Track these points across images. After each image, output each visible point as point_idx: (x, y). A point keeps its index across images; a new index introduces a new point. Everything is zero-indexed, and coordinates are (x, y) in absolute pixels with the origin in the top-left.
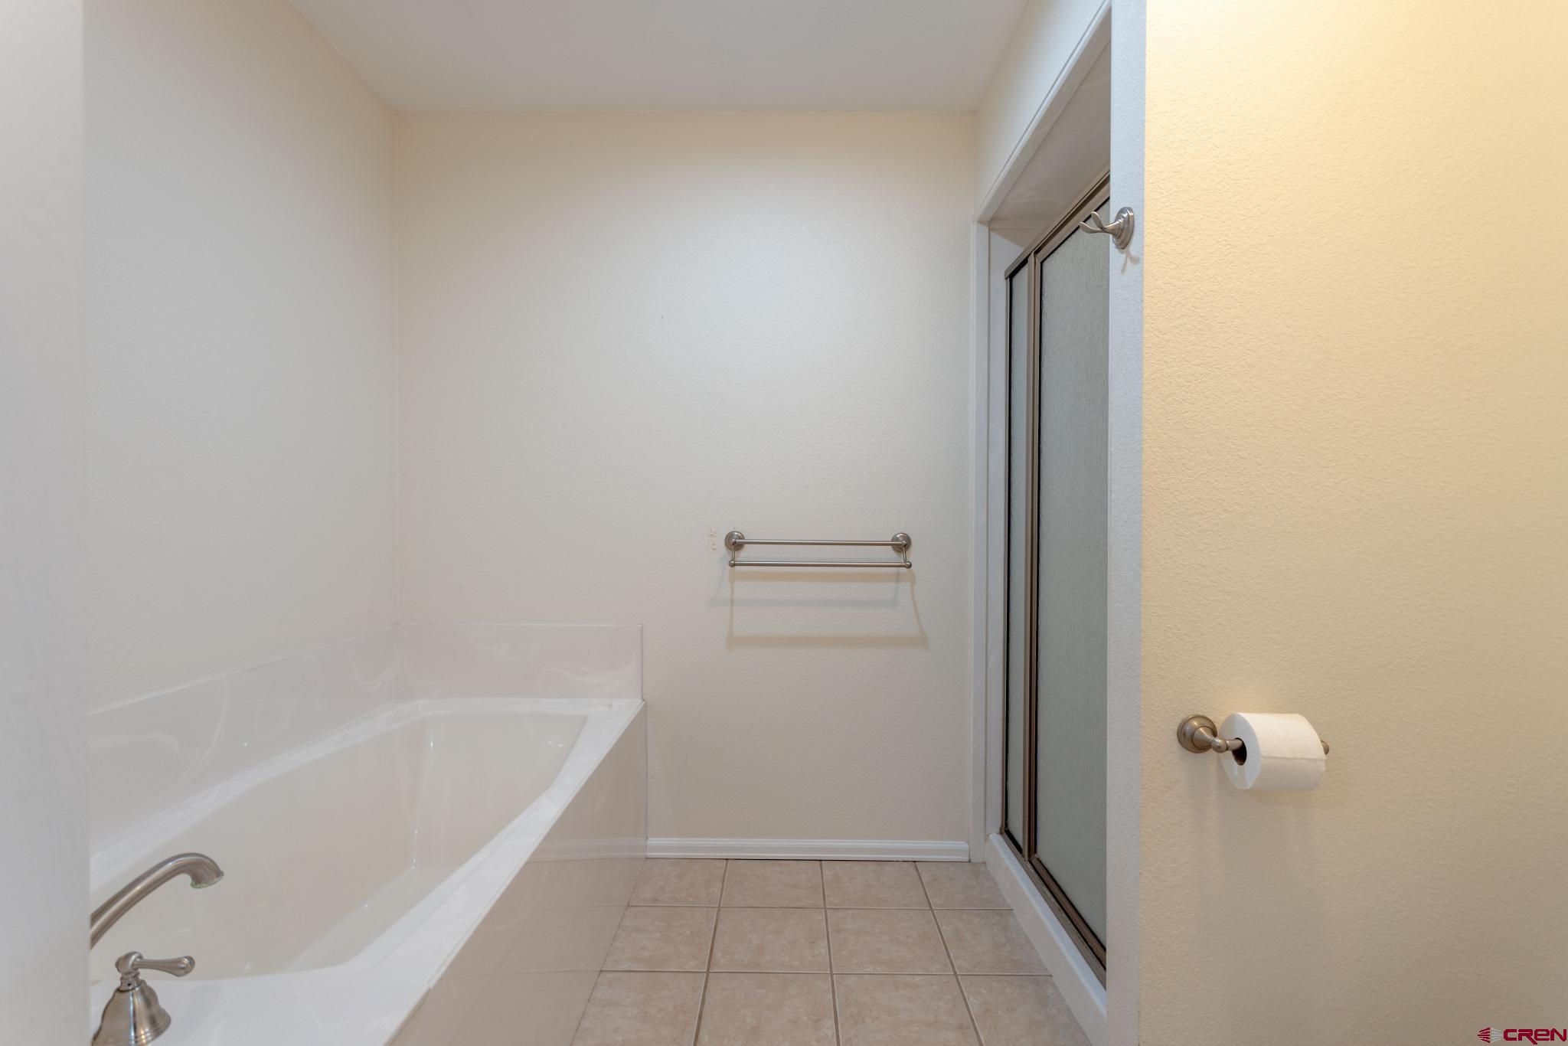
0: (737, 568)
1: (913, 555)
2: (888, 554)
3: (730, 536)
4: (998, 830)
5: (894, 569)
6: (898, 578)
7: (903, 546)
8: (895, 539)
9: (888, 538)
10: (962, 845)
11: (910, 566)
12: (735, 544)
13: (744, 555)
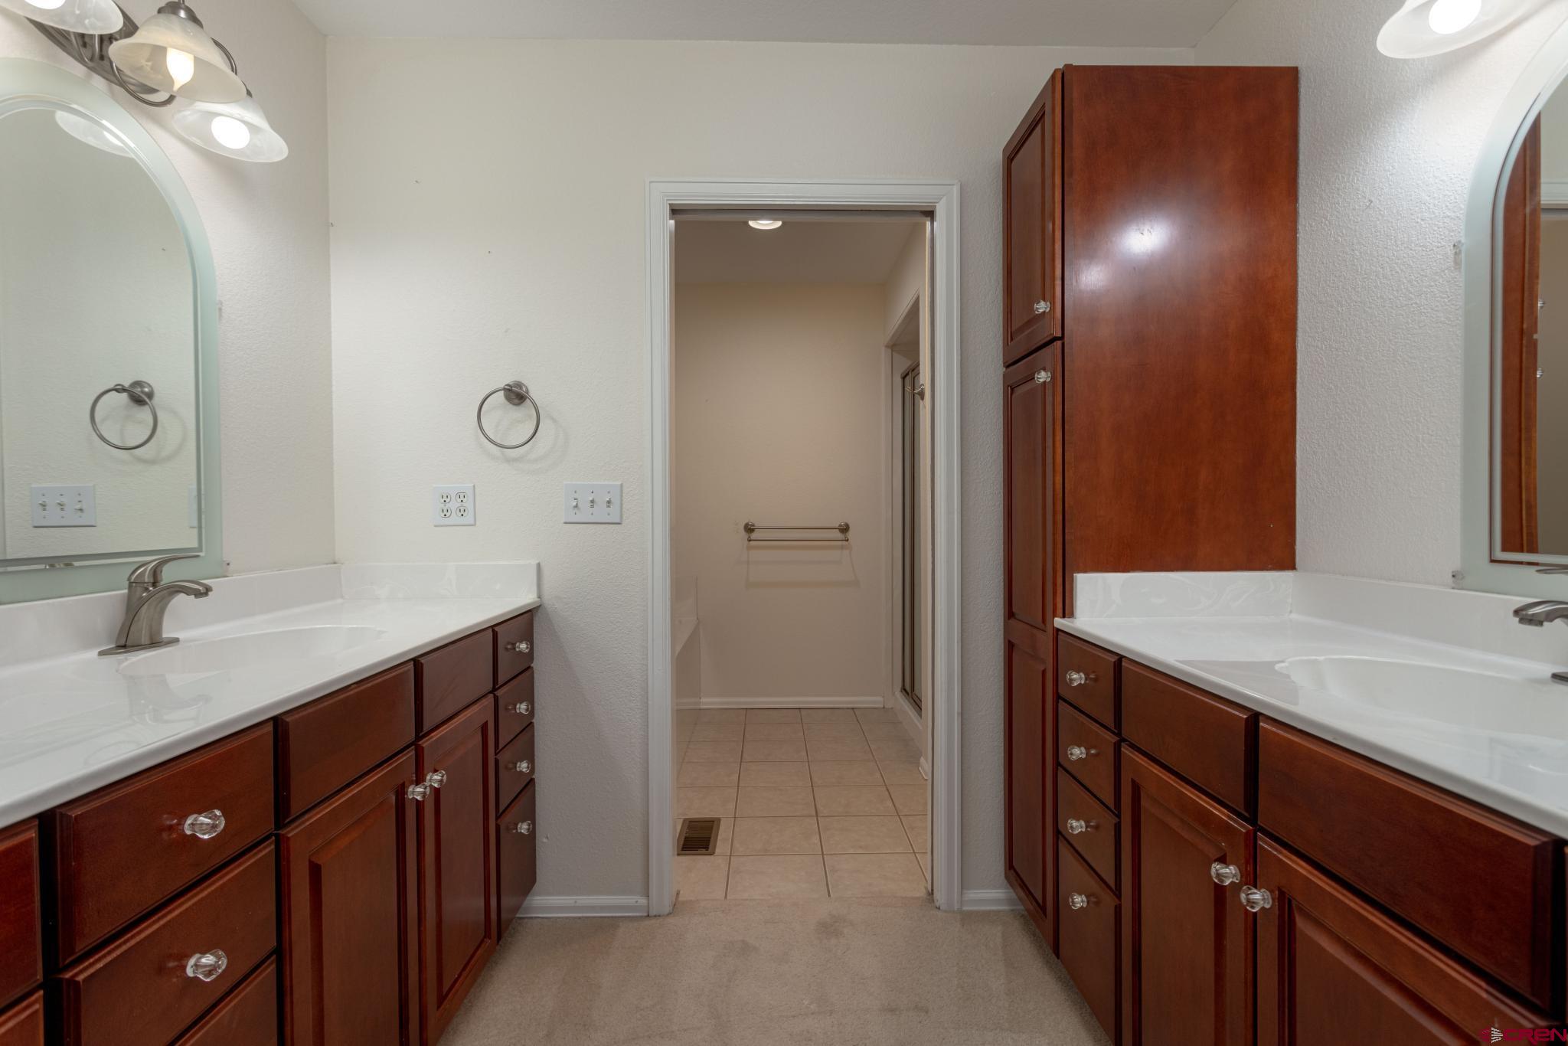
0: (751, 542)
1: (850, 535)
2: (838, 535)
3: (747, 525)
4: (899, 690)
5: (840, 542)
6: (842, 548)
7: (845, 529)
8: (841, 525)
9: (837, 526)
10: (880, 699)
11: (848, 540)
12: (749, 529)
13: (754, 536)
